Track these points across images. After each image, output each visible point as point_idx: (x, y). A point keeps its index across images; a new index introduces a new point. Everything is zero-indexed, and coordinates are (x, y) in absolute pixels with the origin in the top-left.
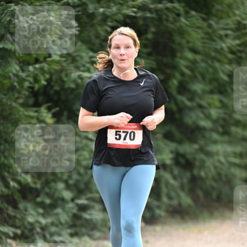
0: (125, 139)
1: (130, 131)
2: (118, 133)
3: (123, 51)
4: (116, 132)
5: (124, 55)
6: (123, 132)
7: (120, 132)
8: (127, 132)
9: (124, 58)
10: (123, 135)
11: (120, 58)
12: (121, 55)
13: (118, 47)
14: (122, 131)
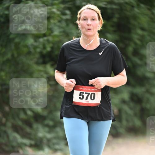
0: (87, 99)
1: (91, 93)
2: (81, 94)
3: (89, 22)
4: (80, 93)
5: (90, 25)
6: (86, 93)
7: (83, 93)
8: (89, 94)
9: (91, 27)
10: (85, 96)
11: (87, 27)
12: (88, 25)
13: (85, 19)
14: (84, 92)
